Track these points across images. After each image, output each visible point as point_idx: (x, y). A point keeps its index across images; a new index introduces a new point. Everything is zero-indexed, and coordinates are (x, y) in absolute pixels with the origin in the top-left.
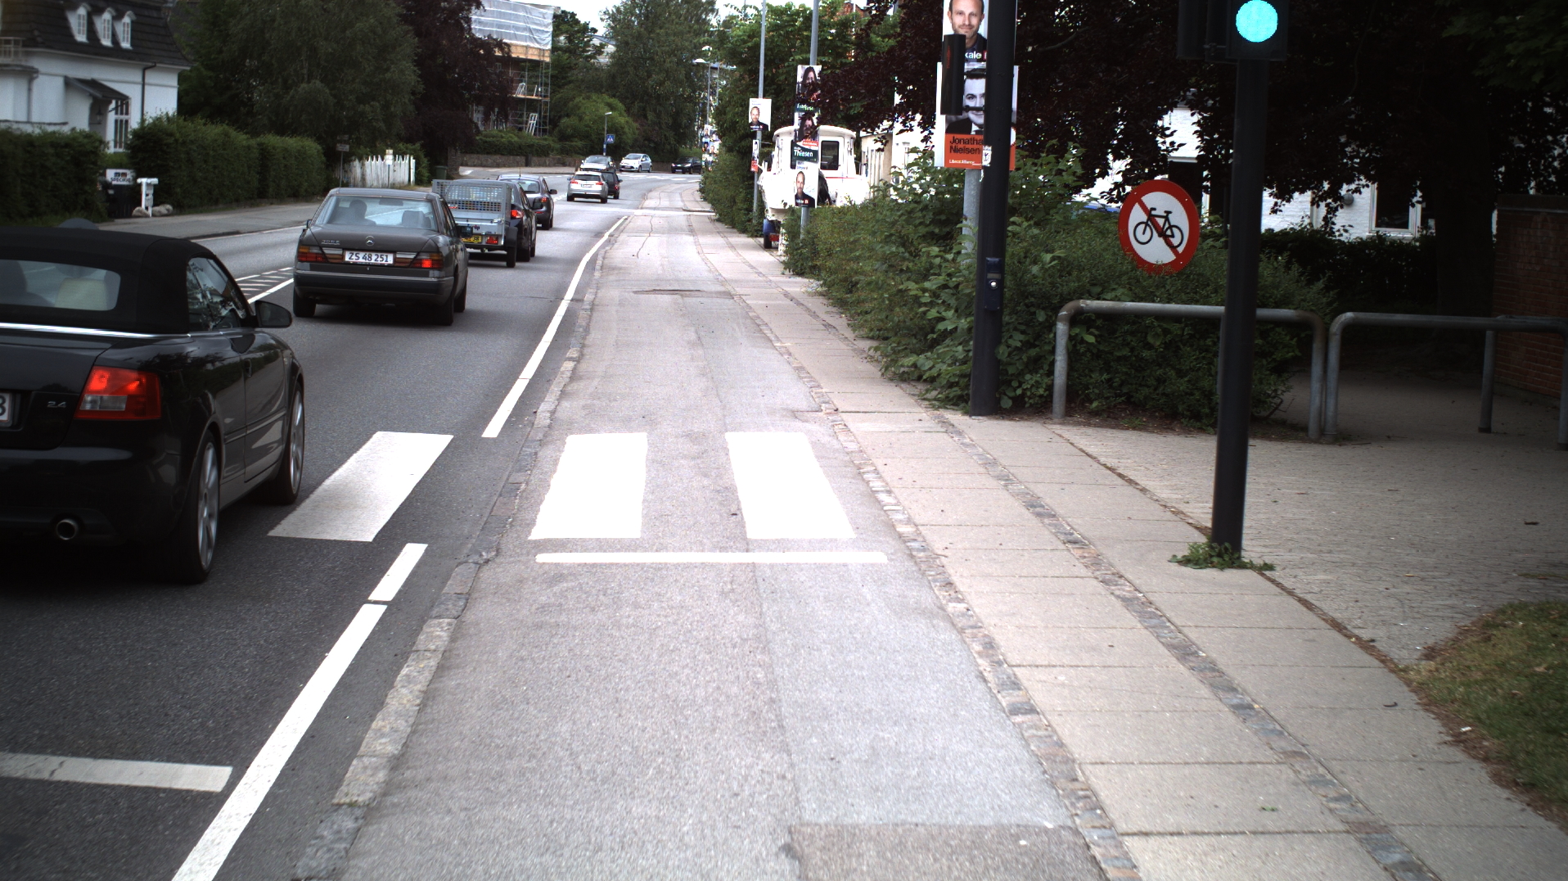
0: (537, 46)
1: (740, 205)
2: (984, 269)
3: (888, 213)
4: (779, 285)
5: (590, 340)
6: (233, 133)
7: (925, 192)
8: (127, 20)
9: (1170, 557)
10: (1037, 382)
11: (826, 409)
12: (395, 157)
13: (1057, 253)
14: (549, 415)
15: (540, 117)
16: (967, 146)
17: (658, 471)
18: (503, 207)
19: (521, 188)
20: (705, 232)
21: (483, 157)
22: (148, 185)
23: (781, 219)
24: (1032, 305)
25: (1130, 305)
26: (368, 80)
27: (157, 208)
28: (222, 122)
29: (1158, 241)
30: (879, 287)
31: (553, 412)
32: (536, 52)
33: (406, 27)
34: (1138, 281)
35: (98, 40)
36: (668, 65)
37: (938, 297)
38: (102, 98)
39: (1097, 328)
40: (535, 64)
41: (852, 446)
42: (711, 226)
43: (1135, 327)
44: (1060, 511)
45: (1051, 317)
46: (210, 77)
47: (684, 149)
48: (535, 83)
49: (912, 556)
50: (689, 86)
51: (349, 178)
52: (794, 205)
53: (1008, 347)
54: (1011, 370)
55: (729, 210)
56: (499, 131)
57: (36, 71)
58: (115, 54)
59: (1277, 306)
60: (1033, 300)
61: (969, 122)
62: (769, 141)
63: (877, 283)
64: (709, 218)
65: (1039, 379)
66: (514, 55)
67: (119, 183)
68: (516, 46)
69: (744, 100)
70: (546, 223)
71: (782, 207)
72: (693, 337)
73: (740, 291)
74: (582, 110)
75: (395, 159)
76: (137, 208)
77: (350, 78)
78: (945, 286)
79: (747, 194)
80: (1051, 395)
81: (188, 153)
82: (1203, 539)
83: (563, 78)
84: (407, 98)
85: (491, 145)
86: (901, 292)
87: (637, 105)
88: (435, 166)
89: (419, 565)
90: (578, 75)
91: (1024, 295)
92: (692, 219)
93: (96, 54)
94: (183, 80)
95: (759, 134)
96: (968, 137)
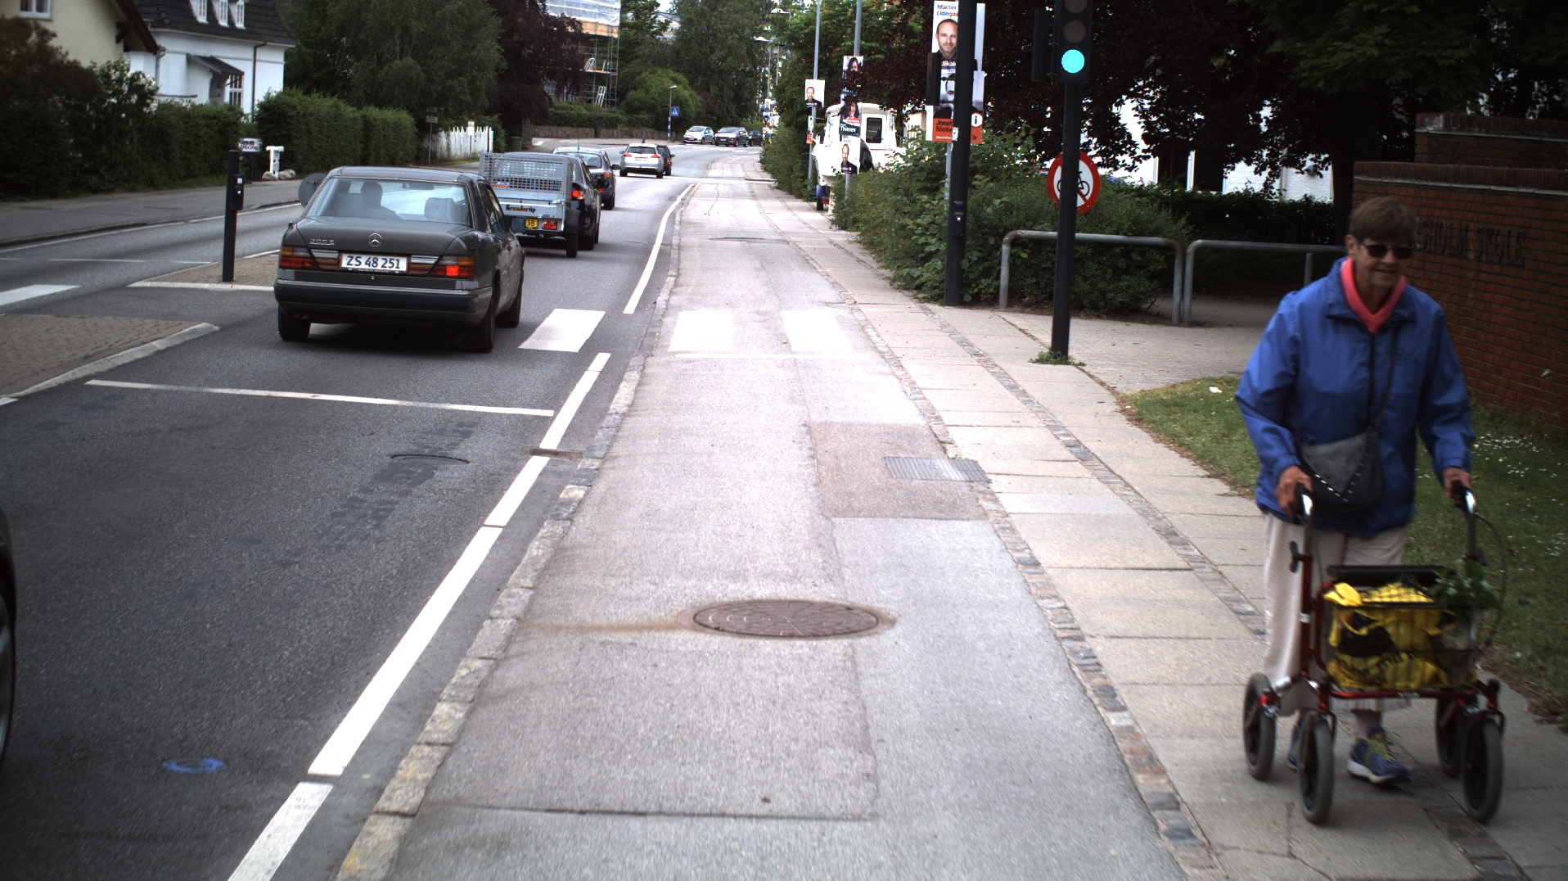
0: (606, 22)
1: (797, 174)
2: (953, 208)
4: (827, 235)
5: (682, 265)
6: (341, 104)
7: (922, 158)
8: (241, 2)
9: (1028, 359)
10: (988, 284)
11: (849, 302)
12: (476, 128)
13: (1004, 199)
14: (664, 302)
15: (608, 90)
17: (739, 327)
19: (583, 164)
20: (766, 197)
21: (554, 129)
22: (276, 152)
23: (830, 184)
24: (987, 233)
25: (1051, 234)
26: (456, 57)
27: (282, 173)
30: (890, 224)
31: (667, 301)
32: (605, 29)
33: (491, 10)
35: (217, 21)
36: (731, 42)
37: (927, 229)
38: (221, 74)
39: (1030, 249)
40: (604, 40)
41: (861, 318)
42: (771, 192)
45: (998, 241)
46: (310, 54)
47: (744, 123)
48: (603, 58)
49: (884, 357)
50: (750, 62)
51: (436, 148)
52: (841, 171)
53: (970, 261)
54: (971, 276)
55: (787, 178)
56: (567, 102)
57: (164, 50)
58: (230, 34)
59: (1151, 234)
60: (986, 230)
61: (949, 110)
63: (887, 221)
64: (769, 186)
65: (990, 282)
66: (585, 32)
67: (249, 150)
68: (586, 22)
72: (758, 265)
73: (793, 239)
74: (649, 83)
75: (475, 130)
76: (266, 172)
77: (440, 55)
78: (933, 223)
79: (803, 164)
80: (998, 293)
81: (307, 124)
82: (1046, 351)
83: (631, 53)
84: (491, 74)
85: (562, 117)
86: (903, 227)
87: (700, 79)
88: (510, 138)
89: (609, 360)
90: (644, 50)
91: (980, 227)
92: (754, 187)
93: (216, 34)
94: (287, 56)
95: (814, 111)
96: (947, 120)
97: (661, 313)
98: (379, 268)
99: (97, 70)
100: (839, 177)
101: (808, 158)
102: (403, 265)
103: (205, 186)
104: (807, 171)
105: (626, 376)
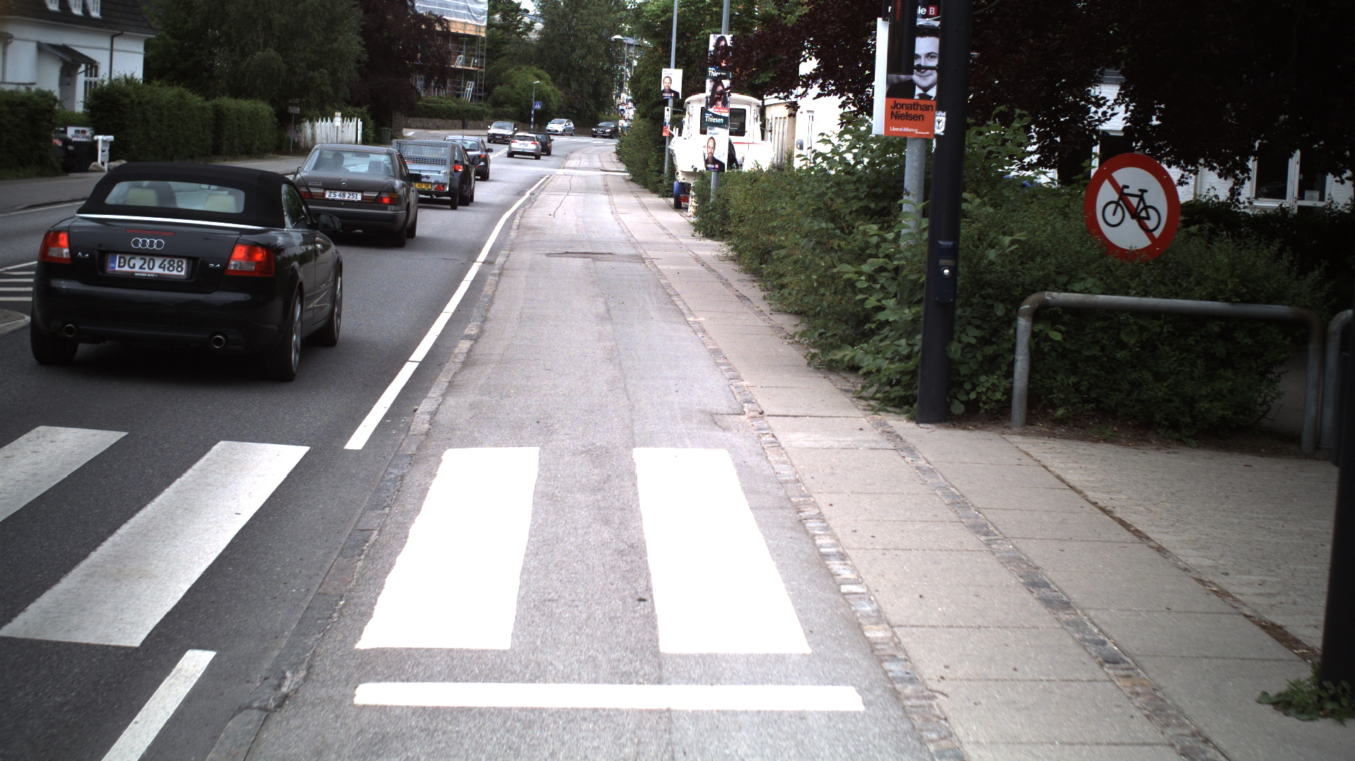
0: (474, 22)
1: (652, 167)
2: (933, 252)
3: (816, 184)
4: (690, 247)
5: (493, 311)
6: (189, 95)
7: (857, 162)
10: (993, 384)
11: (750, 411)
12: (343, 119)
13: (1017, 236)
14: (428, 417)
15: (476, 85)
16: (910, 112)
17: (547, 512)
18: (448, 162)
19: (463, 147)
20: (620, 191)
21: (424, 120)
22: (104, 142)
23: (692, 182)
24: (989, 296)
25: (1101, 298)
26: (317, 49)
27: (112, 163)
28: (178, 84)
29: (1131, 224)
31: (434, 414)
32: (473, 28)
33: (353, 2)
34: (1109, 270)
35: (69, 9)
36: (589, 41)
37: (875, 281)
38: (71, 62)
40: (473, 39)
41: (786, 472)
42: (625, 186)
43: (1106, 323)
44: (1073, 595)
45: (1010, 310)
46: (176, 46)
47: (604, 116)
48: (472, 56)
50: (608, 60)
51: (300, 137)
52: (704, 169)
53: (961, 343)
54: (964, 370)
55: (642, 171)
56: (439, 97)
57: (11, 37)
58: (85, 23)
59: (1269, 301)
60: (990, 291)
61: (912, 84)
62: (680, 109)
63: (804, 262)
64: (624, 177)
65: (996, 381)
66: (452, 31)
67: (79, 140)
68: (455, 22)
69: (657, 70)
70: (484, 176)
71: (692, 170)
72: (602, 309)
74: (514, 79)
75: (343, 121)
76: (93, 163)
77: (302, 47)
79: (659, 157)
80: (1009, 400)
81: (143, 113)
83: (497, 51)
84: (353, 66)
85: (432, 110)
87: (562, 76)
88: (380, 130)
90: (509, 49)
91: (980, 284)
92: (608, 179)
93: (67, 22)
94: (147, 46)
95: (671, 102)
96: (908, 101)
101: (664, 151)
104: (663, 165)
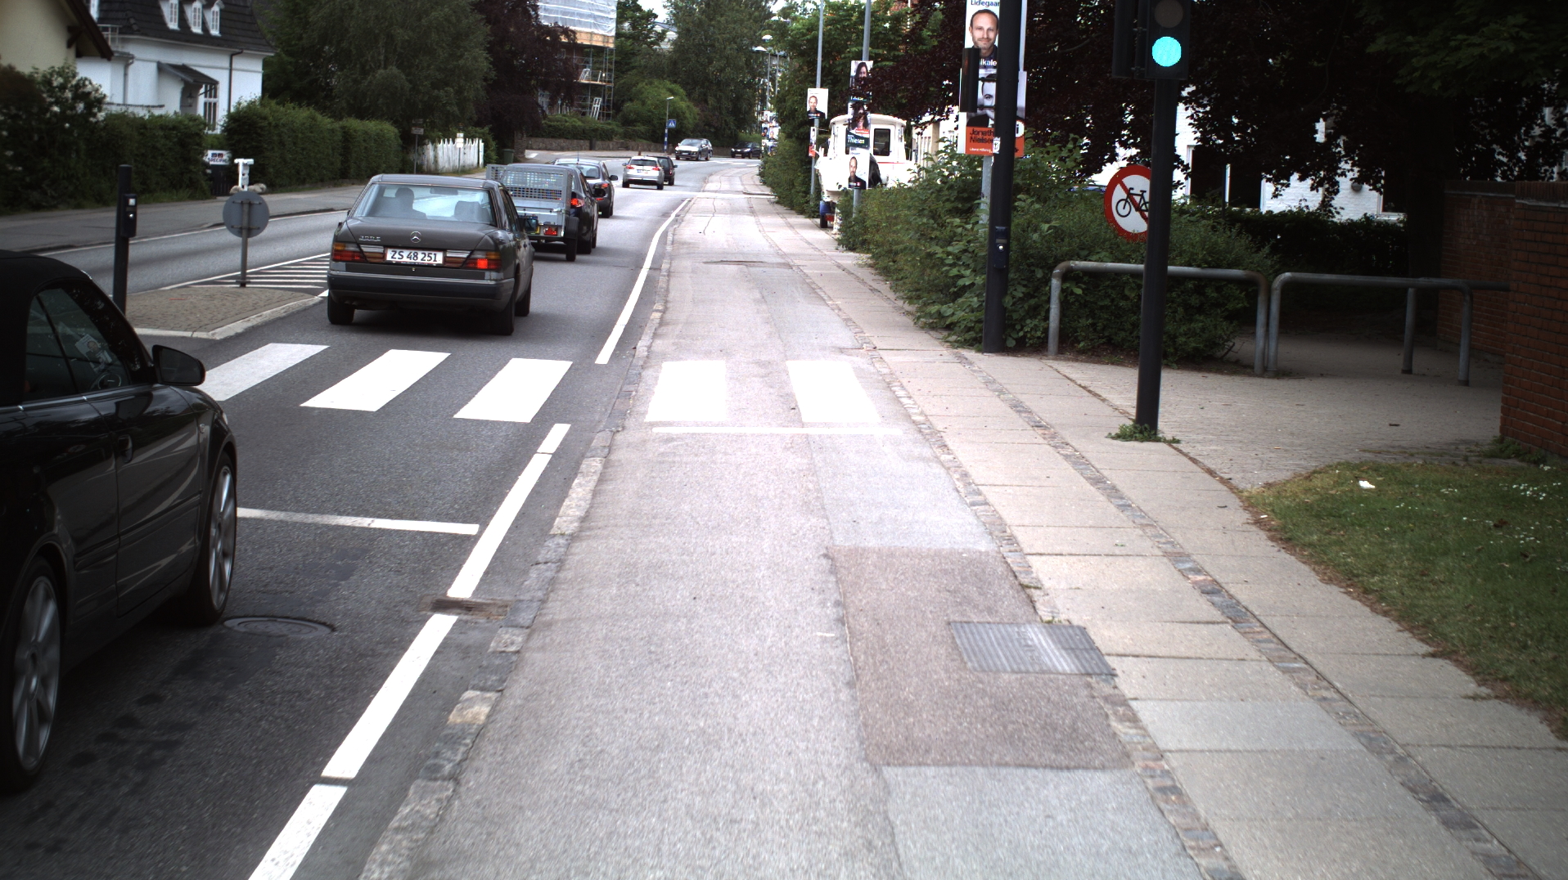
0: (602, 32)
1: (798, 188)
2: (993, 235)
4: (833, 257)
5: (671, 296)
6: (319, 117)
7: (950, 174)
8: (216, 8)
9: (1106, 434)
10: (1035, 325)
11: (867, 347)
12: (465, 140)
13: (1053, 223)
14: (646, 349)
15: (603, 102)
16: (982, 137)
17: (735, 384)
18: (564, 195)
19: (582, 174)
20: (766, 213)
21: (547, 141)
22: (245, 165)
23: (836, 200)
24: (1032, 264)
25: (1110, 265)
26: (442, 66)
27: (252, 187)
28: (308, 105)
29: (1135, 215)
30: (914, 252)
31: (649, 347)
32: (600, 39)
33: (479, 16)
34: (1118, 246)
35: (189, 28)
36: (729, 52)
37: (959, 259)
38: (194, 83)
39: (1085, 283)
40: (599, 51)
41: (885, 371)
42: (770, 207)
43: (1114, 283)
44: (1034, 409)
45: (1047, 274)
46: (291, 63)
47: (743, 135)
48: (599, 69)
49: (920, 432)
50: (749, 73)
51: (422, 157)
52: (847, 187)
53: (1013, 297)
54: (1015, 316)
55: (788, 193)
56: (562, 114)
57: (133, 57)
58: (204, 41)
59: (1230, 266)
60: (1032, 260)
61: (986, 117)
62: (826, 129)
63: (911, 249)
64: (769, 200)
65: (1037, 323)
66: (579, 42)
67: (217, 163)
68: (581, 32)
69: (802, 90)
70: (607, 212)
71: (836, 189)
72: (758, 296)
73: (797, 262)
74: (645, 94)
75: (465, 142)
76: (234, 187)
77: (425, 65)
78: (965, 251)
79: (805, 177)
80: (1047, 336)
81: (280, 135)
82: (1130, 423)
83: (627, 64)
84: (479, 84)
85: (556, 129)
86: (930, 255)
87: (698, 90)
88: (502, 150)
89: (567, 435)
90: (639, 61)
91: (1026, 257)
92: (753, 201)
93: (187, 41)
94: (266, 65)
95: (817, 122)
96: (984, 129)
97: (641, 363)
98: (419, 261)
99: (38, 77)
100: (845, 193)
101: (810, 172)
102: (439, 258)
103: (162, 202)
104: (810, 186)
105: (583, 467)
